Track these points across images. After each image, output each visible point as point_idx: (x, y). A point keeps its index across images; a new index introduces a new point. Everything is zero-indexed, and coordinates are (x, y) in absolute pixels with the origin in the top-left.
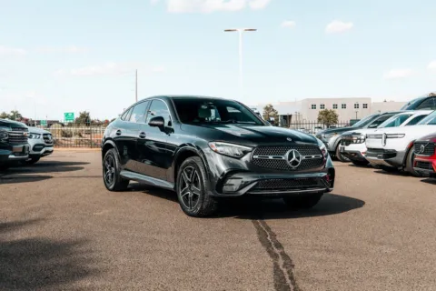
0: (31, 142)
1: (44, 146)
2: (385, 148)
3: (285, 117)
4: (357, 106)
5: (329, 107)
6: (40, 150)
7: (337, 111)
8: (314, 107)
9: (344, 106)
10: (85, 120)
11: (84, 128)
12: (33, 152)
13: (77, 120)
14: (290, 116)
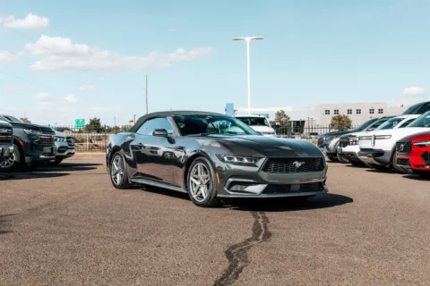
0: (57, 145)
1: (67, 148)
2: (374, 148)
3: (298, 123)
4: (372, 111)
5: (343, 112)
6: (64, 152)
7: (350, 117)
8: (327, 112)
9: (359, 112)
10: (95, 126)
11: (95, 134)
12: (58, 154)
13: (87, 126)
14: (303, 122)
